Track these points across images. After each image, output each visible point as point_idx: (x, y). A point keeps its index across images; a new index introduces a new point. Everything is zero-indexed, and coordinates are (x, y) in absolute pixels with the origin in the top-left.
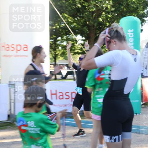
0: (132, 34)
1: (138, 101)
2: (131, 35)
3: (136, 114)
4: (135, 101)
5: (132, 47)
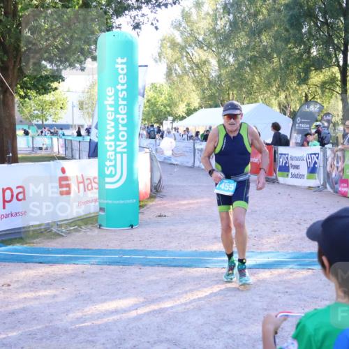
0: (124, 66)
1: (134, 201)
2: (123, 69)
3: (132, 226)
4: (128, 201)
5: (124, 92)
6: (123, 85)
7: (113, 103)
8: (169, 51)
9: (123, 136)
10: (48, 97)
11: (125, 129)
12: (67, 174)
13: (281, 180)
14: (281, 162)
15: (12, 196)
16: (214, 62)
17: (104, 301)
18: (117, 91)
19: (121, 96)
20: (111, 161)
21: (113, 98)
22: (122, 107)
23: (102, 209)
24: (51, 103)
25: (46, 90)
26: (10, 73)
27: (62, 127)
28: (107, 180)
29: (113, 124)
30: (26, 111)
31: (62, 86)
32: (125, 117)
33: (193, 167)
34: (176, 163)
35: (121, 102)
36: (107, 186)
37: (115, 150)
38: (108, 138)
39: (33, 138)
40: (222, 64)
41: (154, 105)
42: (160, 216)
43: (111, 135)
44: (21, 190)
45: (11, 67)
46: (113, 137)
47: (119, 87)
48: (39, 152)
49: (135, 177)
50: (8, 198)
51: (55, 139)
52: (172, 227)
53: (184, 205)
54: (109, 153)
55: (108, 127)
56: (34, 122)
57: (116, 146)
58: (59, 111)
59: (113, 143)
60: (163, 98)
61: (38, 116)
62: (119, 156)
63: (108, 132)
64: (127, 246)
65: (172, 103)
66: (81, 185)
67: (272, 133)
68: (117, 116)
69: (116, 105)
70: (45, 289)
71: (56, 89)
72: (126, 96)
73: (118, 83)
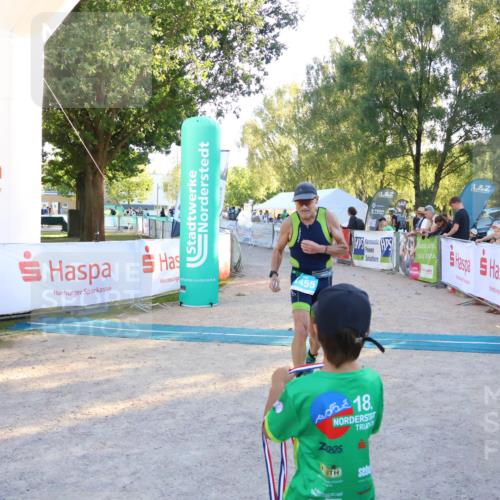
0: (207, 150)
2: (205, 153)
3: (211, 304)
4: (208, 280)
5: (207, 175)
6: (205, 168)
7: (195, 185)
8: (252, 137)
9: (204, 217)
10: (134, 179)
11: (207, 210)
12: (150, 253)
13: (356, 262)
14: (356, 245)
15: (99, 272)
16: (294, 148)
17: (183, 376)
18: (199, 174)
19: (203, 179)
20: (192, 241)
21: (195, 180)
22: (204, 189)
23: (183, 287)
24: (138, 185)
25: (132, 172)
26: (100, 155)
27: (147, 208)
28: (189, 259)
29: (195, 205)
30: (114, 192)
31: (148, 169)
32: (206, 198)
33: (271, 248)
35: (203, 185)
36: (189, 265)
37: (196, 231)
38: (190, 219)
39: (119, 217)
40: (302, 150)
41: (236, 187)
42: (239, 295)
43: (192, 216)
44: (106, 267)
45: (101, 150)
46: (195, 218)
47: (202, 170)
48: (124, 231)
49: (215, 256)
50: (94, 275)
51: (140, 219)
52: (250, 306)
53: (262, 285)
54: (191, 234)
55: (190, 208)
56: (121, 203)
57: (198, 227)
58: (145, 192)
59: (194, 224)
60: (244, 181)
61: (124, 197)
62: (200, 236)
63: (191, 213)
64: (207, 324)
65: (252, 187)
66: (164, 264)
67: (349, 217)
68: (200, 198)
69: (198, 188)
70: (128, 363)
71: (142, 171)
72: (208, 179)
73: (200, 166)
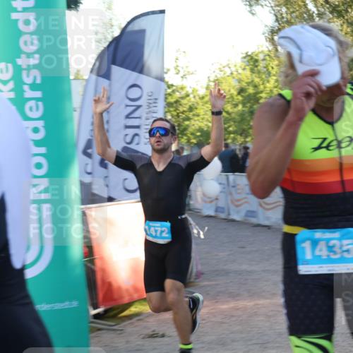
1: (75, 304)
5: (35, 72)
7: (12, 95)
9: (39, 166)
11: (43, 150)
18: (18, 70)
19: (28, 80)
21: (11, 85)
22: (32, 103)
32: (40, 124)
34: (266, 223)
35: (29, 93)
41: (254, 99)
42: (151, 336)
69: (19, 101)
72: (38, 81)
73: (19, 52)
